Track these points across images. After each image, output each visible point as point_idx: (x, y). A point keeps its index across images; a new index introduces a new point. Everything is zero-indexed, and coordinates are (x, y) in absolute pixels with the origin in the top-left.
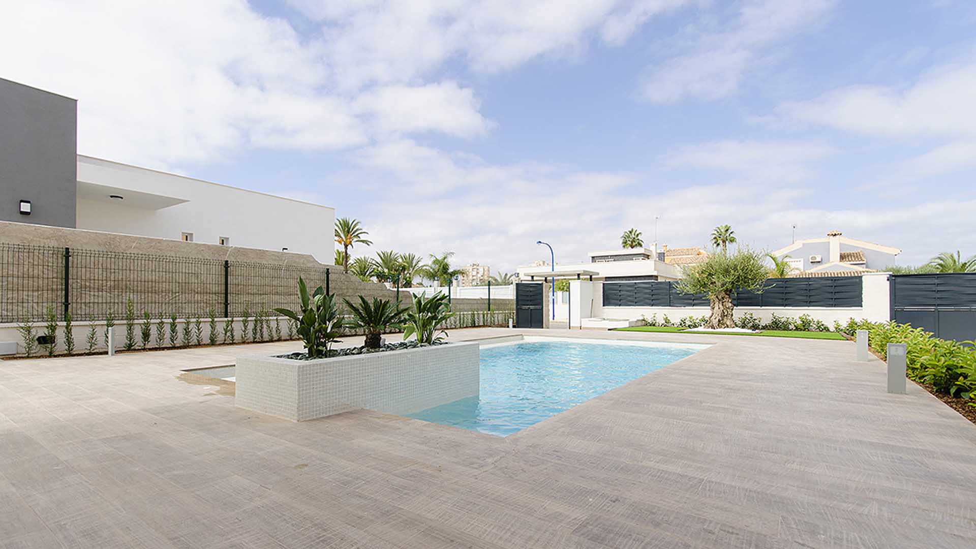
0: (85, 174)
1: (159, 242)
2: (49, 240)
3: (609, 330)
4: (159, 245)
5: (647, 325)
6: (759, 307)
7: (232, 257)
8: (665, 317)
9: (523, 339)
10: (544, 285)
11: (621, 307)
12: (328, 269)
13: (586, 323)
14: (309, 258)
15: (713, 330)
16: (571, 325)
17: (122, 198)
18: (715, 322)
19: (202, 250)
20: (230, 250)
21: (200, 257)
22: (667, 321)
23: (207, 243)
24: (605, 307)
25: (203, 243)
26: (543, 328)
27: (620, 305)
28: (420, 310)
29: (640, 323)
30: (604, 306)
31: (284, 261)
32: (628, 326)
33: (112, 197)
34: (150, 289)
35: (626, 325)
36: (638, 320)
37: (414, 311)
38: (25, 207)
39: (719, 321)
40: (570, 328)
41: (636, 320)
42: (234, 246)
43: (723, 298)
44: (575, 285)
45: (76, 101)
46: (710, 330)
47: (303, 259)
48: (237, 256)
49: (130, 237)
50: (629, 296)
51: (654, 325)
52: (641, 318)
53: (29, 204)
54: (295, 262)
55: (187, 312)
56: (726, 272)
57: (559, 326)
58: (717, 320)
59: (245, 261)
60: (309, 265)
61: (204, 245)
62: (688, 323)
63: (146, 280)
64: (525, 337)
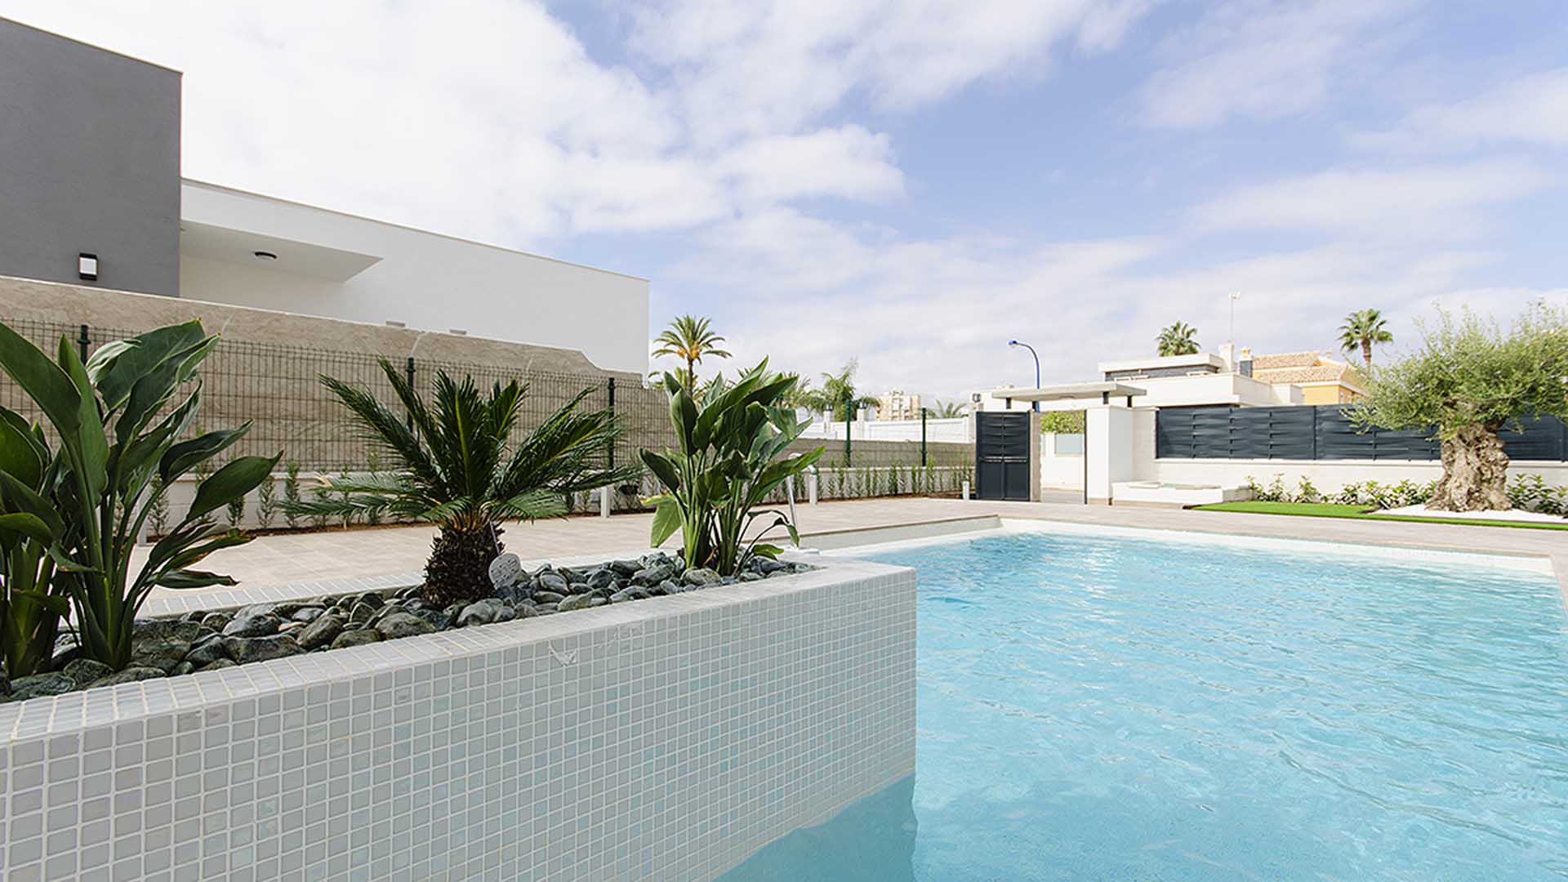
0: (193, 210)
1: (278, 320)
2: (50, 310)
3: (1185, 508)
4: (276, 324)
5: (1256, 499)
6: (1558, 463)
7: (422, 352)
8: (1304, 483)
9: (999, 525)
10: (1032, 416)
11: (1196, 460)
12: (612, 380)
13: (1122, 492)
14: (577, 358)
15: (1454, 515)
16: (1088, 497)
17: (274, 257)
18: (1458, 495)
19: (365, 338)
20: (419, 338)
21: (359, 350)
22: (1308, 490)
23: (371, 324)
24: (1161, 460)
25: (366, 323)
26: (1029, 500)
27: (1194, 456)
29: (1244, 495)
30: (1157, 457)
31: (527, 361)
32: (1221, 501)
33: (257, 254)
34: (261, 412)
35: (1217, 497)
36: (1241, 489)
38: (88, 266)
39: (1470, 493)
40: (1086, 503)
41: (1237, 487)
42: (427, 331)
43: (1478, 439)
44: (1099, 416)
45: (180, 74)
46: (1447, 514)
47: (565, 359)
48: (433, 351)
49: (217, 307)
50: (1214, 437)
51: (1277, 499)
52: (1247, 484)
53: (94, 261)
54: (548, 364)
55: (335, 458)
56: (1494, 375)
57: (1061, 497)
58: (1465, 490)
59: (449, 359)
60: (576, 371)
61: (367, 326)
62: (1363, 496)
63: (247, 393)
64: (1002, 520)
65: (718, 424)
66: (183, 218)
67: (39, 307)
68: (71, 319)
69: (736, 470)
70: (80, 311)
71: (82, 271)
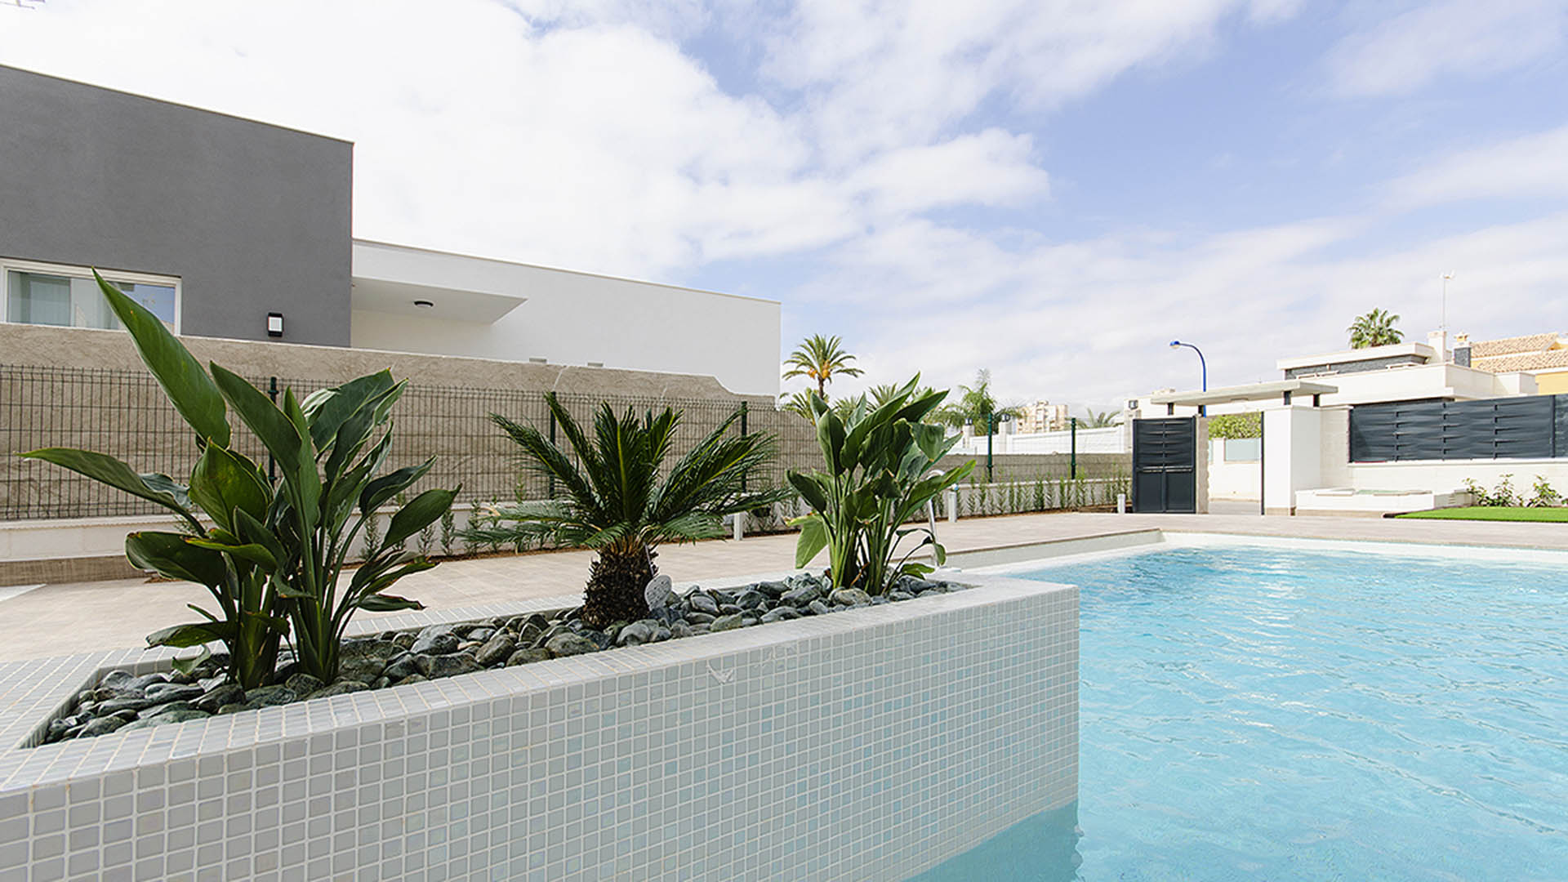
0: (363, 267)
1: (435, 363)
3: (1386, 516)
4: (435, 367)
5: (1474, 503)
7: (564, 385)
8: (1539, 484)
9: (1160, 539)
10: (1198, 420)
11: (1400, 462)
12: (744, 404)
13: (1308, 500)
14: (709, 383)
16: (1266, 506)
17: (431, 305)
19: (512, 375)
20: (561, 373)
21: (507, 387)
22: (1545, 492)
23: (518, 362)
24: (1354, 464)
25: (513, 362)
26: (1194, 513)
27: (1398, 459)
28: (839, 466)
29: (1460, 500)
30: (1351, 461)
31: (662, 390)
32: (1432, 507)
33: (417, 303)
34: (421, 449)
35: (1427, 503)
36: (1457, 493)
37: (817, 467)
38: (275, 324)
40: (1263, 514)
41: (1451, 491)
42: (568, 366)
44: (1278, 418)
45: (352, 144)
47: (698, 386)
48: (574, 384)
49: (383, 354)
50: (1421, 435)
51: (1504, 503)
52: (1465, 487)
53: (280, 319)
54: (682, 391)
55: (485, 489)
57: (1233, 508)
59: (589, 391)
60: (710, 396)
61: (513, 364)
63: (409, 432)
64: (1164, 534)
65: (866, 442)
66: (354, 275)
67: (238, 363)
68: (263, 372)
69: (885, 488)
70: (270, 365)
71: (270, 329)
